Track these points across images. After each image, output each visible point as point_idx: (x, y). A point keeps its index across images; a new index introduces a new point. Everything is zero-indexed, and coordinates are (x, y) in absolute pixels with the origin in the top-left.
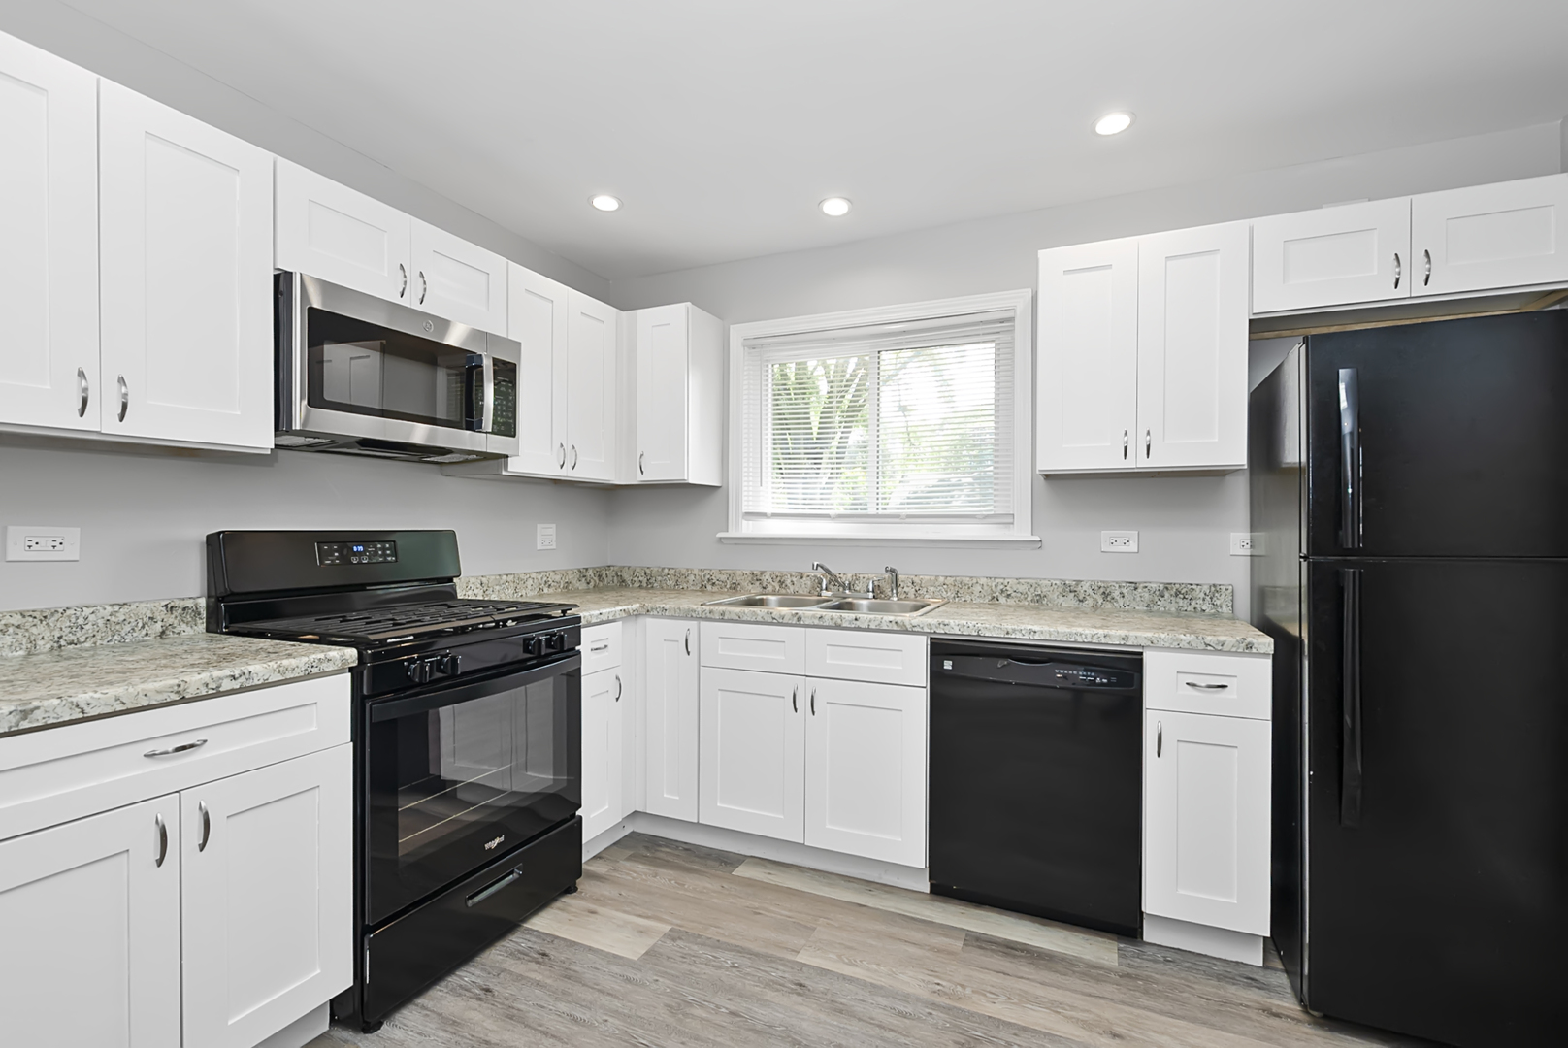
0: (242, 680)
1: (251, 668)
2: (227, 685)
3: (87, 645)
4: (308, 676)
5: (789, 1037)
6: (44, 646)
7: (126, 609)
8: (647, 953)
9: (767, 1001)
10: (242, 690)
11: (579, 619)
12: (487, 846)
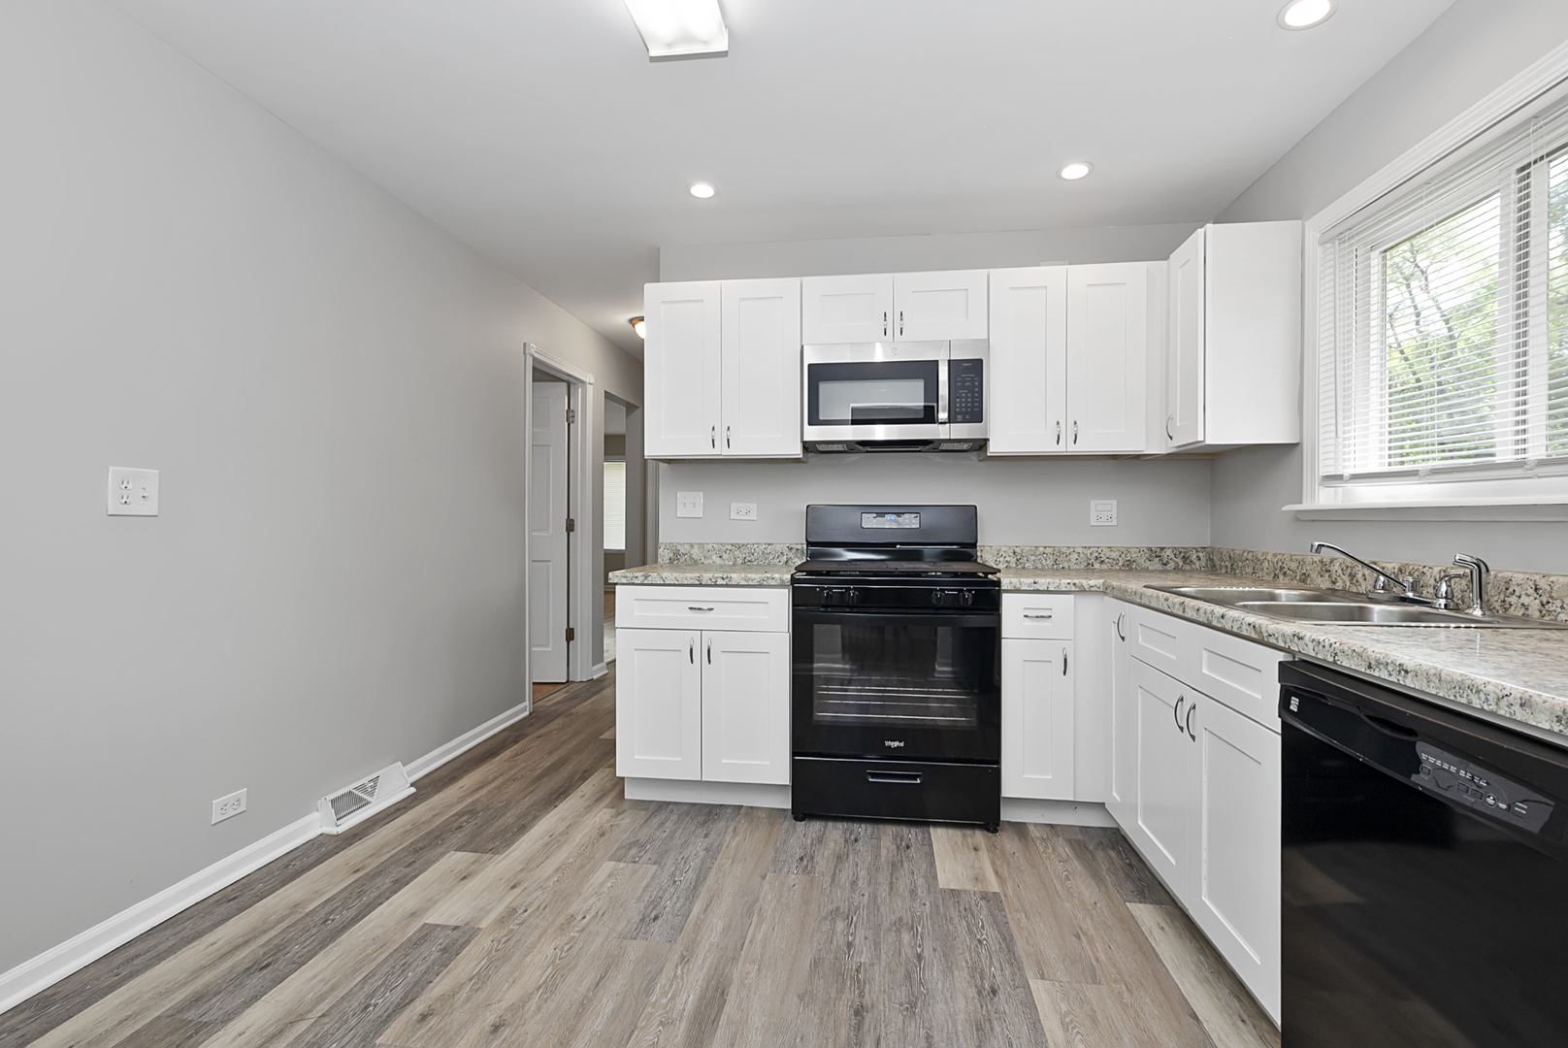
0: (727, 580)
1: (732, 575)
2: (720, 582)
3: (755, 563)
4: (760, 586)
5: (917, 998)
6: (739, 561)
7: (771, 547)
8: (952, 890)
9: (953, 973)
10: (727, 586)
11: (998, 583)
12: (887, 743)
